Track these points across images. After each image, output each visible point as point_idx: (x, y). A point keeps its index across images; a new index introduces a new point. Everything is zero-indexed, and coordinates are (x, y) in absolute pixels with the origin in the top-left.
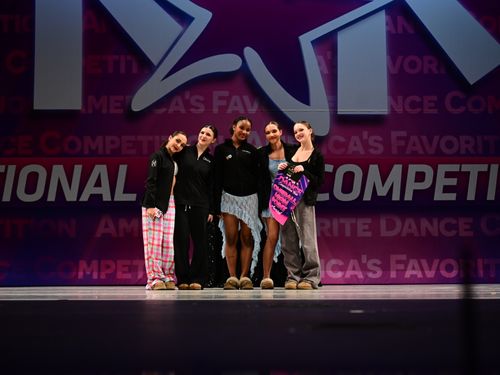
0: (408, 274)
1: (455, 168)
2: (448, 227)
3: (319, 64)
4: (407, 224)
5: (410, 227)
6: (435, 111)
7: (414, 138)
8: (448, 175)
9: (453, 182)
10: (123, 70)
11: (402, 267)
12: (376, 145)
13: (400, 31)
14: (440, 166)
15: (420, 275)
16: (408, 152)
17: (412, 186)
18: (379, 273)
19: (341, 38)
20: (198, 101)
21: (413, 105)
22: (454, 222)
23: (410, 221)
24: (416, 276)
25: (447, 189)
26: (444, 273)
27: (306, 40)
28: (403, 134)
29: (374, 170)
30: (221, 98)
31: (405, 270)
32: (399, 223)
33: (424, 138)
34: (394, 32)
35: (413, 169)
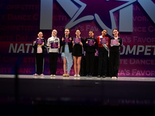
0: (137, 74)
1: (150, 46)
2: (148, 62)
3: (115, 18)
4: (137, 61)
5: (138, 62)
6: (145, 31)
7: (139, 38)
8: (148, 48)
9: (150, 50)
10: (63, 19)
11: (135, 72)
12: (129, 40)
13: (136, 10)
14: (146, 46)
15: (140, 75)
16: (138, 42)
17: (138, 51)
18: (129, 74)
19: (121, 11)
20: (82, 28)
21: (139, 29)
22: (150, 61)
23: (138, 60)
24: (139, 75)
25: (148, 52)
26: (146, 74)
27: (111, 12)
28: (137, 37)
29: (128, 47)
30: (88, 27)
31: (136, 73)
32: (135, 61)
33: (142, 38)
34: (135, 10)
35: (139, 46)
